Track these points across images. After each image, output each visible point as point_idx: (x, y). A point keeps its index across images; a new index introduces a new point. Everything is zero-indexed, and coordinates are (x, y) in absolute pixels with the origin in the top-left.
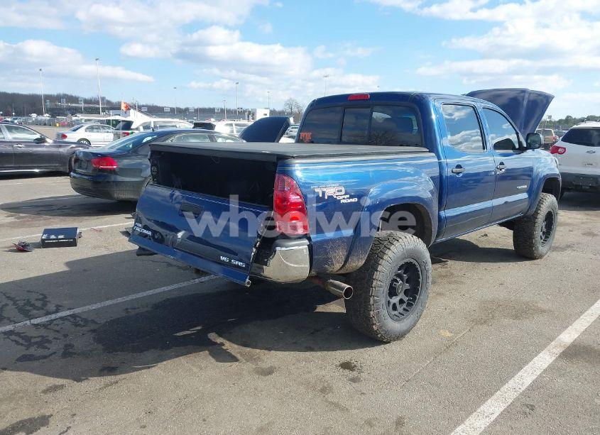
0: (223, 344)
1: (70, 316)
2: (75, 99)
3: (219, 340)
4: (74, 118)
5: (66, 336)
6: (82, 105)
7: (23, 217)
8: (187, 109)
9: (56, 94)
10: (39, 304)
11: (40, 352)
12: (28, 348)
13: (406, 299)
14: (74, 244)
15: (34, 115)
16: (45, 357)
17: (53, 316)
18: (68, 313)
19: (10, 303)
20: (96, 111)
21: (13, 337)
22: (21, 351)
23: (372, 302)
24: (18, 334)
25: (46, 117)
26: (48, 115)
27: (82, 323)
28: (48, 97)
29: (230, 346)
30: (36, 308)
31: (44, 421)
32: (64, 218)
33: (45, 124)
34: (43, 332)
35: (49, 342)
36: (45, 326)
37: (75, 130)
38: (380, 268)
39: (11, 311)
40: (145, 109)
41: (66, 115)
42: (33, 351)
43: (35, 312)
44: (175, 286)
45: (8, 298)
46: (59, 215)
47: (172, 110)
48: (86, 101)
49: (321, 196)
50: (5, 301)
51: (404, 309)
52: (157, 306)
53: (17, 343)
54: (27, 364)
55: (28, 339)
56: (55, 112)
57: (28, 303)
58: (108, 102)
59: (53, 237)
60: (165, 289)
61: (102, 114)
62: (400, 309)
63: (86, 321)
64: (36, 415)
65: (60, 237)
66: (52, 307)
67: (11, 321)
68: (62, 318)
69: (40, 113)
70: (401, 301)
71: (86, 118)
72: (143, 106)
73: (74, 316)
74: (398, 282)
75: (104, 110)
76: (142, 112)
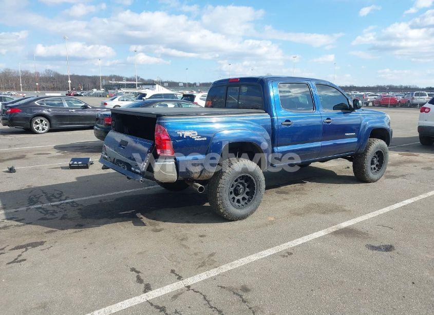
0: (142, 218)
1: (71, 202)
2: (121, 79)
3: (141, 216)
4: (119, 91)
5: (65, 210)
6: (125, 82)
7: (66, 153)
8: (195, 84)
9: (109, 75)
10: (57, 196)
11: (51, 217)
12: (45, 215)
13: (247, 197)
14: (87, 167)
15: (95, 90)
16: (52, 219)
17: (62, 202)
18: (71, 200)
19: (44, 195)
20: (133, 86)
21: (40, 210)
22: (42, 216)
23: (218, 196)
24: (43, 209)
25: (102, 90)
26: (103, 89)
27: (75, 205)
28: (103, 78)
29: (145, 220)
30: (55, 198)
31: (42, 243)
32: (87, 153)
33: (100, 96)
34: (55, 208)
35: (56, 213)
36: (57, 206)
37: (112, 100)
38: (223, 177)
39: (43, 198)
40: (166, 85)
41: (114, 89)
42: (47, 216)
43: (55, 199)
44: (133, 190)
45: (44, 193)
46: (86, 152)
47: (185, 84)
48: (128, 80)
49: (181, 136)
50: (42, 194)
51: (246, 203)
52: (117, 200)
53: (41, 212)
54: (42, 221)
55: (47, 211)
56: (108, 87)
57: (53, 195)
58: (142, 80)
59: (76, 163)
60: (127, 191)
61: (137, 88)
62: (242, 202)
63: (78, 205)
64: (39, 241)
65: (79, 163)
66: (63, 198)
67: (41, 203)
68: (67, 203)
69: (98, 88)
70: (244, 199)
71: (125, 91)
72: (165, 82)
73: (73, 202)
74: (239, 187)
75: (139, 85)
76: (164, 87)
